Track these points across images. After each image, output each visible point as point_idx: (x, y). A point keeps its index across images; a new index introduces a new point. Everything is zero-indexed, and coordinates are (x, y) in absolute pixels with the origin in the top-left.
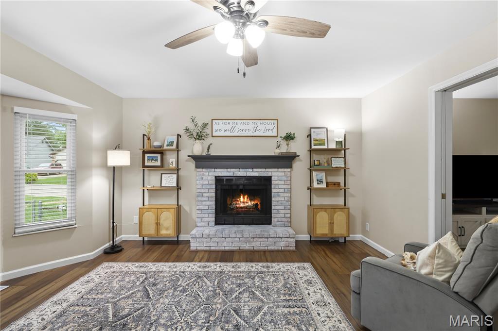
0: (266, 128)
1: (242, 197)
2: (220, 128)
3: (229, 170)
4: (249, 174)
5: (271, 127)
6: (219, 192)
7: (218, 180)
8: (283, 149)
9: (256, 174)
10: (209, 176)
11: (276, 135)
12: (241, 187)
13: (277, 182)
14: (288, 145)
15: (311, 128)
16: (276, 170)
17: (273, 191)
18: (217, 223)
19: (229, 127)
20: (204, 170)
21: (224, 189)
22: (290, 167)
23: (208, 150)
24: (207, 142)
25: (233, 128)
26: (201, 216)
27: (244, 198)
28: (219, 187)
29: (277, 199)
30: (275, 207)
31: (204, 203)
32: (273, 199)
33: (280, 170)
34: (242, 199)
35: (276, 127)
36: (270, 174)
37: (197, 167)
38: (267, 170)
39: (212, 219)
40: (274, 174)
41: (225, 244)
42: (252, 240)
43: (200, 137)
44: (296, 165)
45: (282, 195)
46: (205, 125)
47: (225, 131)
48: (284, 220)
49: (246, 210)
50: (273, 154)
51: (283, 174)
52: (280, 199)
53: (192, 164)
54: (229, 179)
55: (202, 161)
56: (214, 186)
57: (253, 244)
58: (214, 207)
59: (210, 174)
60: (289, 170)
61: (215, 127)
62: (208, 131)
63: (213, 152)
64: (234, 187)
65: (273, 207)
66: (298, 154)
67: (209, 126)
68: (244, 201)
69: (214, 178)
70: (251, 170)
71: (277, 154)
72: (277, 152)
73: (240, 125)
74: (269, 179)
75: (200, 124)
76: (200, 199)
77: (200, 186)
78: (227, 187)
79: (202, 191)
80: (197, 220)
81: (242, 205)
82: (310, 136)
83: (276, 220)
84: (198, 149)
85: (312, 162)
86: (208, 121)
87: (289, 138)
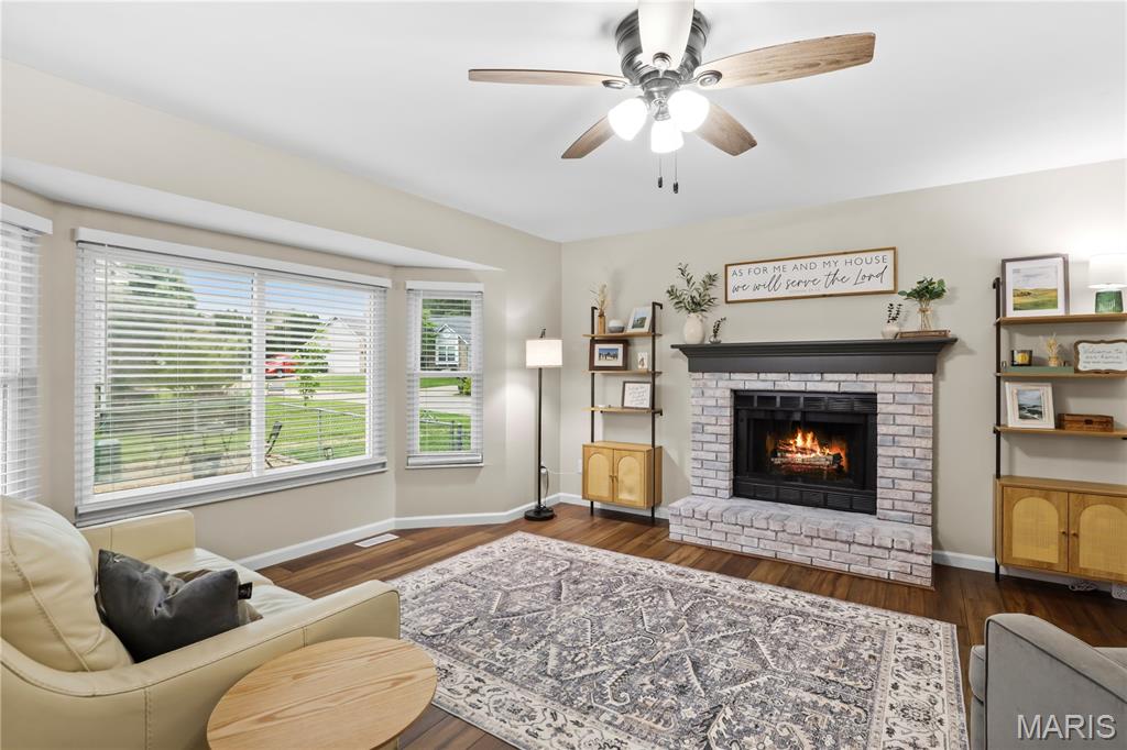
0: (872, 272)
1: (800, 435)
2: (744, 282)
3: (762, 376)
4: (811, 387)
5: (876, 269)
6: (743, 425)
7: (740, 398)
8: (913, 321)
9: (833, 387)
10: (719, 388)
11: (891, 288)
12: (797, 417)
13: (891, 409)
14: (923, 311)
15: (1004, 262)
16: (889, 377)
17: (881, 429)
18: (738, 491)
19: (765, 278)
20: (706, 375)
21: (756, 420)
22: (933, 369)
23: (715, 332)
24: (712, 317)
25: (775, 280)
26: (699, 473)
27: (805, 439)
28: (743, 415)
29: (891, 451)
30: (884, 471)
31: (706, 446)
32: (880, 451)
33: (899, 377)
34: (799, 441)
35: (891, 267)
36: (869, 388)
37: (692, 369)
38: (862, 377)
39: (724, 481)
40: (880, 387)
41: (742, 539)
42: (808, 541)
43: (696, 306)
44: (953, 365)
45: (905, 441)
46: (712, 279)
47: (757, 288)
48: (911, 506)
49: (810, 474)
50: (878, 337)
51: (909, 388)
52: (899, 452)
53: (683, 362)
54: (766, 398)
55: (705, 357)
56: (728, 412)
57: (811, 552)
58: (728, 457)
59: (720, 384)
60: (929, 377)
61: (733, 281)
62: (716, 292)
63: (728, 337)
64: (780, 417)
65: (880, 472)
66: (950, 335)
67: (720, 283)
68: (805, 450)
69: (728, 393)
70: (817, 377)
71: (890, 337)
72: (888, 331)
73: (791, 272)
74: (870, 399)
75: (698, 278)
76: (699, 437)
77: (698, 411)
78: (761, 416)
79: (703, 420)
80: (693, 481)
81: (799, 457)
82: (998, 285)
83: (887, 504)
84: (692, 329)
85: (1005, 357)
86: (718, 270)
87: (927, 293)
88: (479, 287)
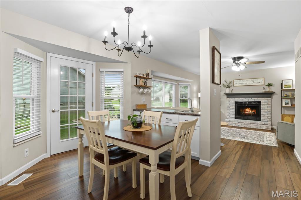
0: (260, 82)
1: (247, 109)
2: (236, 83)
3: (241, 99)
4: (249, 100)
5: (261, 81)
6: (237, 107)
7: (236, 103)
8: (267, 90)
9: (253, 100)
10: (232, 101)
11: (263, 84)
12: (247, 105)
13: (264, 104)
14: (269, 88)
15: (283, 80)
16: (263, 98)
17: (262, 107)
18: (236, 118)
19: (240, 82)
20: (230, 98)
21: (239, 106)
22: (271, 97)
23: (232, 91)
24: (231, 88)
25: (242, 83)
26: (229, 115)
27: (248, 109)
28: (236, 105)
29: (264, 110)
30: (263, 113)
31: (230, 110)
32: (262, 110)
33: (265, 98)
34: (247, 110)
35: (263, 81)
36: (260, 100)
37: (227, 97)
38: (258, 98)
39: (234, 116)
40: (262, 100)
41: (239, 125)
42: (250, 124)
43: (228, 87)
44: (274, 97)
45: (266, 109)
46: (230, 82)
47: (239, 84)
48: (267, 119)
49: (249, 115)
50: (262, 92)
51: (267, 100)
52: (265, 110)
53: (225, 96)
54: (241, 103)
55: (229, 95)
56: (234, 105)
57: (251, 126)
58: (234, 112)
59: (233, 100)
60: (270, 98)
61: (234, 83)
62: (232, 84)
63: (234, 92)
64: (243, 105)
65: (262, 114)
66: (274, 92)
67: (232, 83)
68: (248, 111)
69: (234, 102)
70: (251, 99)
71: (263, 92)
72: (263, 91)
73: (245, 81)
74: (260, 102)
75: (228, 82)
76: (228, 109)
77: (229, 104)
78: (240, 105)
79: (230, 106)
80: (228, 116)
81: (247, 112)
82: (281, 84)
83: (263, 119)
84: (228, 91)
85: (283, 95)
86: (231, 80)
87: (270, 85)
88: (190, 84)
